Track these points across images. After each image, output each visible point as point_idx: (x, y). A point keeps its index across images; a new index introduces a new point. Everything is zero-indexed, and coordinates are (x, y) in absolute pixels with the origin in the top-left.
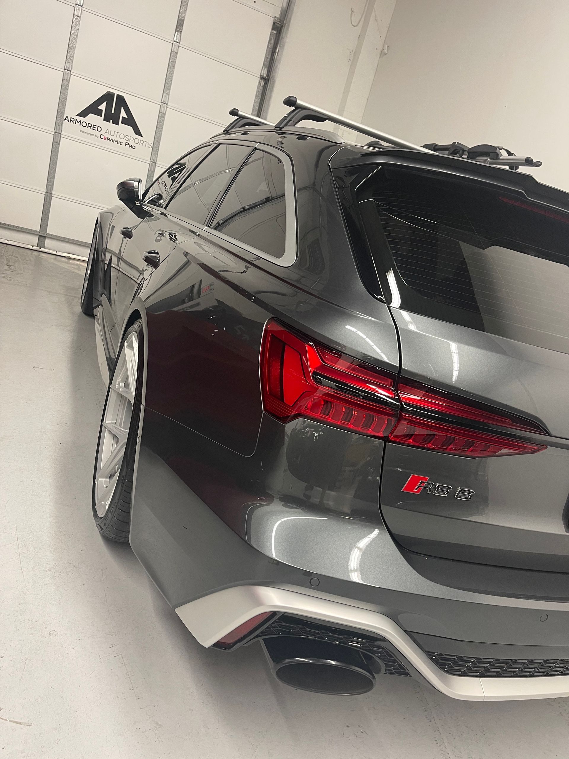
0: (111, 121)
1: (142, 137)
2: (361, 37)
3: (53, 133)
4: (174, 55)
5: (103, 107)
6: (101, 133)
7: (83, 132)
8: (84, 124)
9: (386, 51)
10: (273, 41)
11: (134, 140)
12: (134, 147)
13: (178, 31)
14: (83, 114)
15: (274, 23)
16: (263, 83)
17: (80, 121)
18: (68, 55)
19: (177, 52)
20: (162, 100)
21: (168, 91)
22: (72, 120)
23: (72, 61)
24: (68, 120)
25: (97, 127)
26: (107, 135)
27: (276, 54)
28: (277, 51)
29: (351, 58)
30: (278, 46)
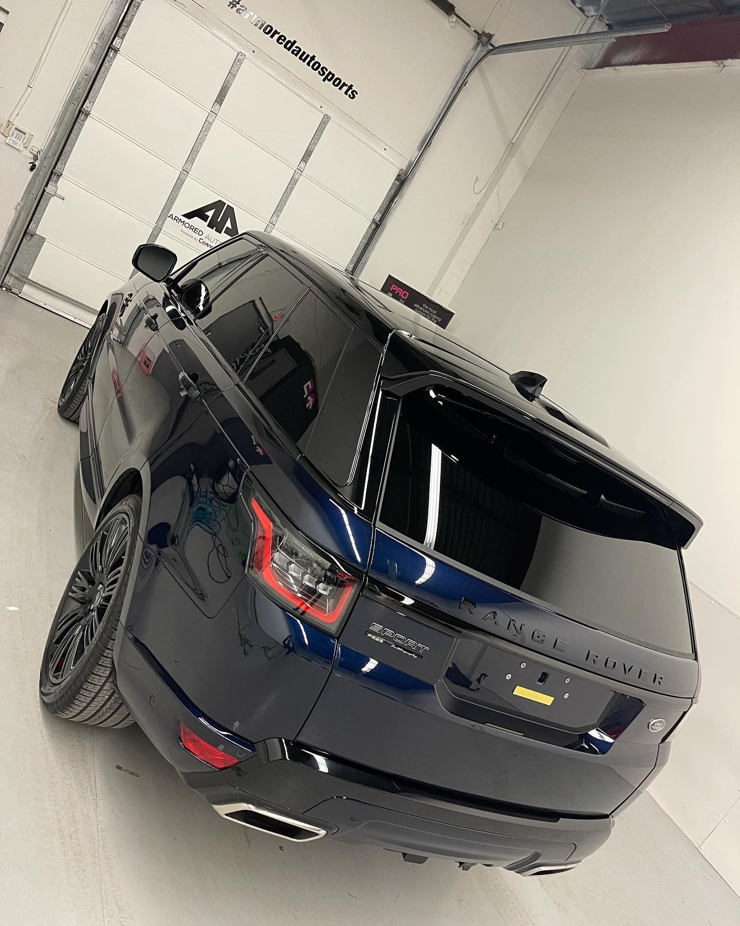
0: (215, 228)
2: (480, 205)
3: (154, 227)
4: (293, 182)
5: (210, 214)
6: (201, 237)
7: (184, 232)
8: (187, 225)
9: (500, 227)
10: (393, 191)
13: (304, 161)
14: (189, 216)
15: (398, 175)
16: (374, 226)
17: (184, 222)
18: (190, 156)
19: (298, 180)
20: (270, 220)
21: (279, 213)
22: (176, 219)
23: (192, 164)
24: (172, 218)
25: (198, 231)
26: (207, 241)
27: (394, 203)
28: (395, 201)
29: (466, 222)
30: (398, 196)
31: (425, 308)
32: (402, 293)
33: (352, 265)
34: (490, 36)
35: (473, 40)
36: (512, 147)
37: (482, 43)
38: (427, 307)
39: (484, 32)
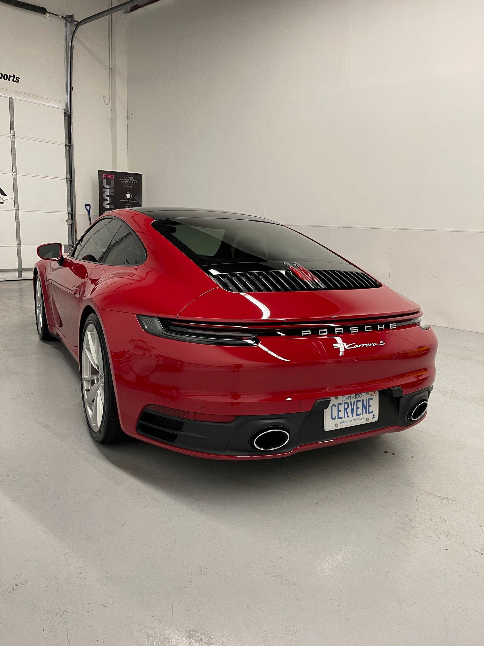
1: (6, 196)
2: (113, 110)
4: (13, 143)
9: (131, 117)
10: (67, 123)
11: (2, 199)
12: (3, 203)
13: (12, 129)
15: (65, 113)
16: (68, 148)
19: (15, 141)
20: (13, 171)
21: (15, 165)
27: (72, 130)
28: (71, 128)
29: (111, 123)
30: (71, 125)
31: (126, 179)
32: (110, 177)
33: (69, 175)
34: (71, 17)
35: (62, 22)
36: (112, 71)
37: (69, 22)
38: (127, 178)
39: (66, 15)
